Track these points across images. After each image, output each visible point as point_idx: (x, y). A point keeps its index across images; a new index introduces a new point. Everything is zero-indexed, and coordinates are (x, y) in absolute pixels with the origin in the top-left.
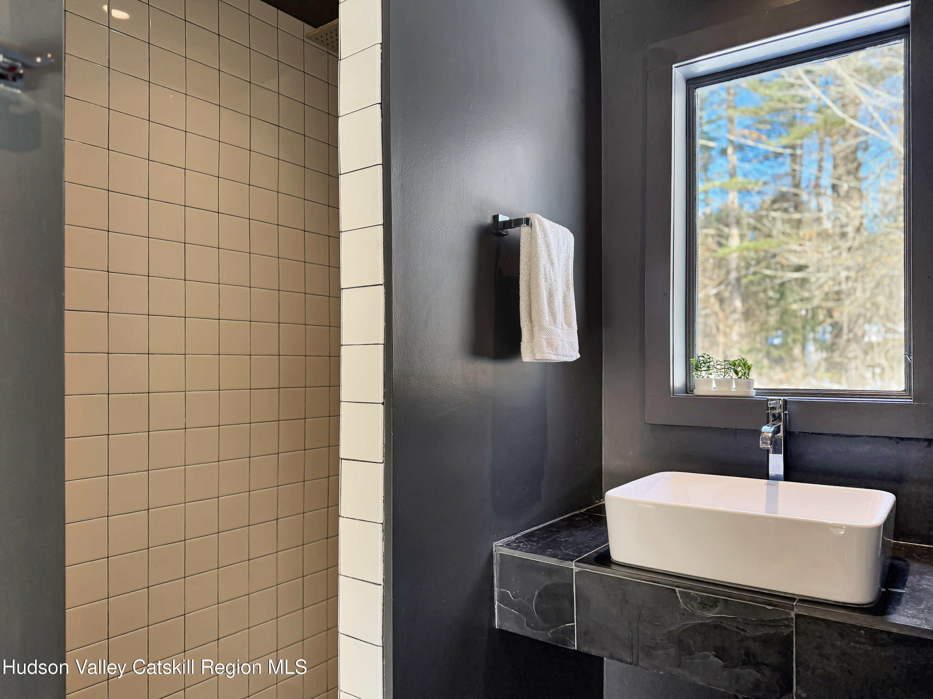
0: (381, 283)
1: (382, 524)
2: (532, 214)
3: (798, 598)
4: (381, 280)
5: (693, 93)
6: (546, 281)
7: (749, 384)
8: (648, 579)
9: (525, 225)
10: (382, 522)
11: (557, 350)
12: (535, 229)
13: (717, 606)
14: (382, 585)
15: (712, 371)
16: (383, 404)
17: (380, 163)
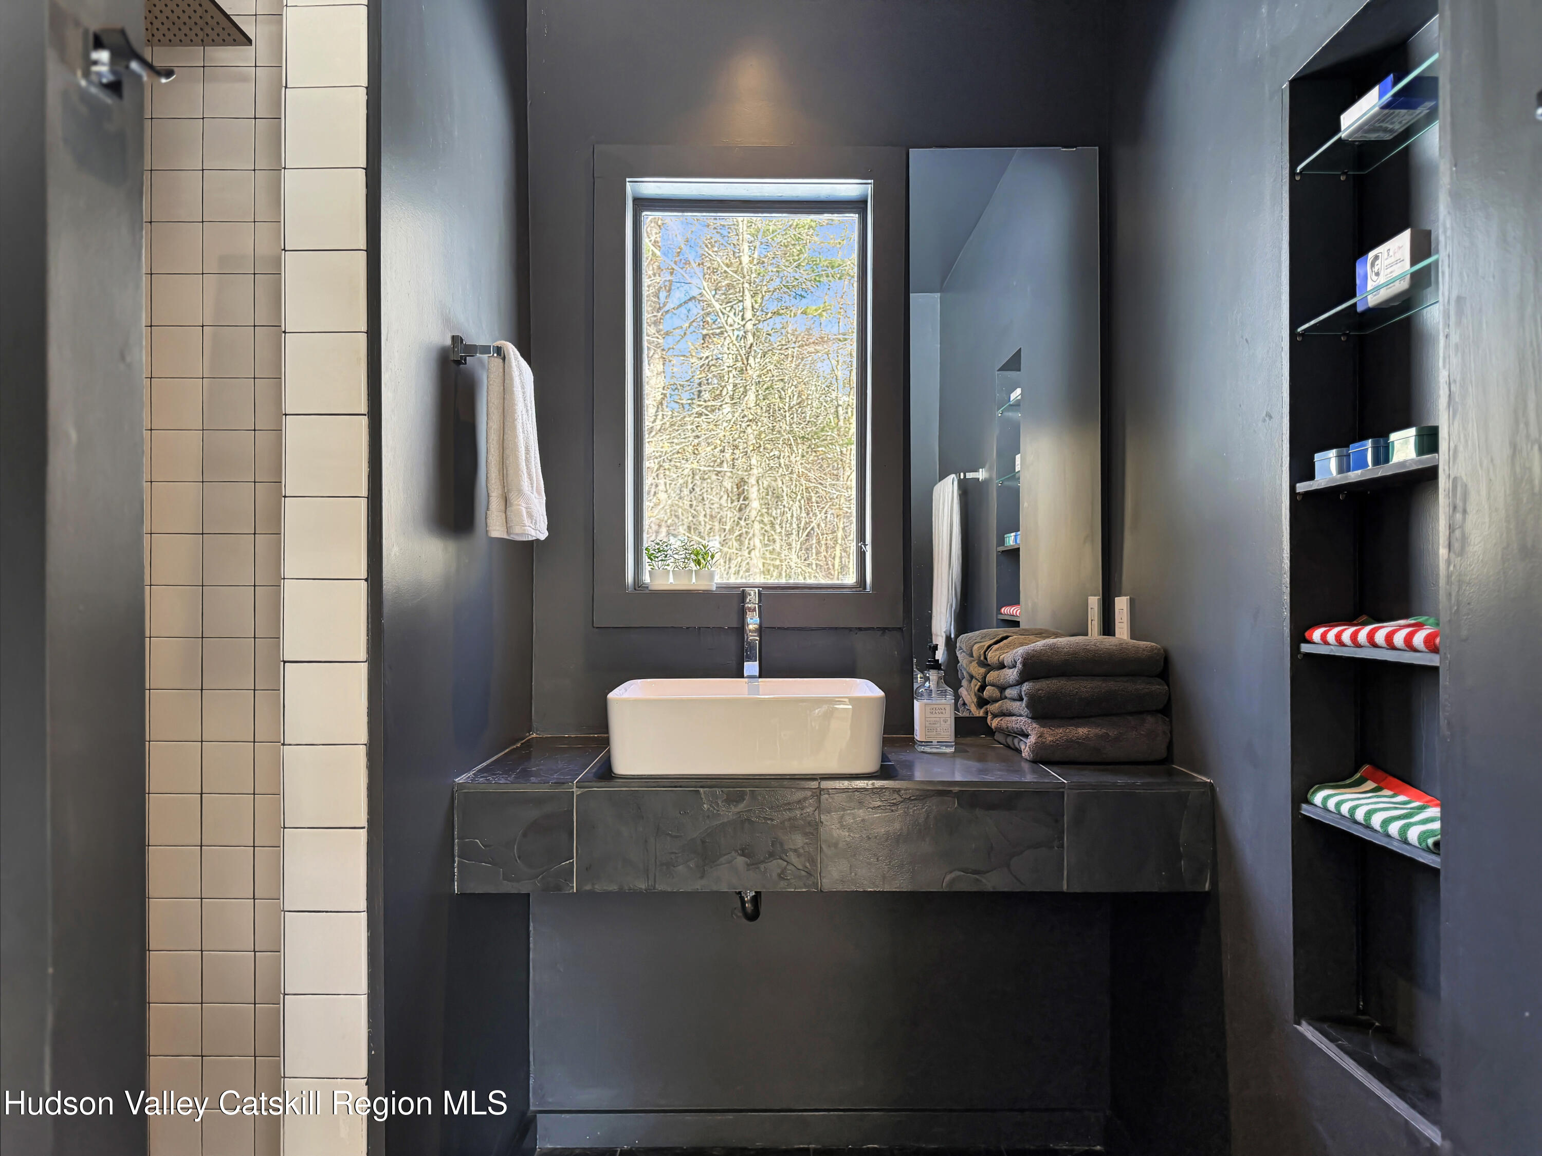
0: (363, 412)
1: (365, 745)
2: (504, 342)
3: (818, 777)
4: (364, 409)
5: (640, 216)
6: (523, 432)
7: (711, 576)
8: (668, 784)
9: (495, 355)
10: (366, 743)
11: (536, 523)
12: (510, 362)
13: (744, 799)
14: (366, 829)
15: (670, 561)
16: (366, 580)
17: (362, 248)
